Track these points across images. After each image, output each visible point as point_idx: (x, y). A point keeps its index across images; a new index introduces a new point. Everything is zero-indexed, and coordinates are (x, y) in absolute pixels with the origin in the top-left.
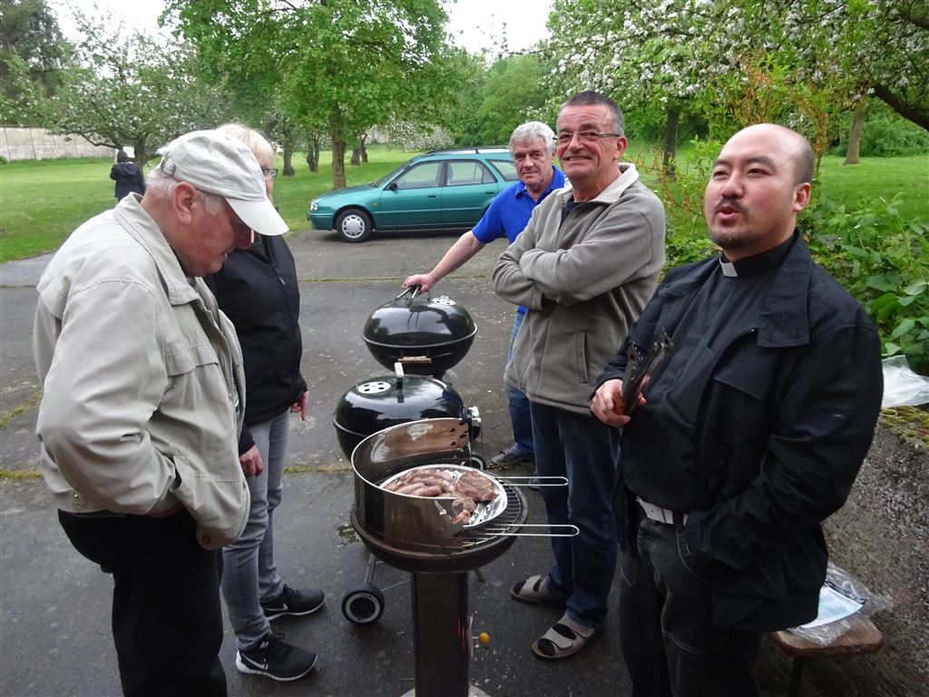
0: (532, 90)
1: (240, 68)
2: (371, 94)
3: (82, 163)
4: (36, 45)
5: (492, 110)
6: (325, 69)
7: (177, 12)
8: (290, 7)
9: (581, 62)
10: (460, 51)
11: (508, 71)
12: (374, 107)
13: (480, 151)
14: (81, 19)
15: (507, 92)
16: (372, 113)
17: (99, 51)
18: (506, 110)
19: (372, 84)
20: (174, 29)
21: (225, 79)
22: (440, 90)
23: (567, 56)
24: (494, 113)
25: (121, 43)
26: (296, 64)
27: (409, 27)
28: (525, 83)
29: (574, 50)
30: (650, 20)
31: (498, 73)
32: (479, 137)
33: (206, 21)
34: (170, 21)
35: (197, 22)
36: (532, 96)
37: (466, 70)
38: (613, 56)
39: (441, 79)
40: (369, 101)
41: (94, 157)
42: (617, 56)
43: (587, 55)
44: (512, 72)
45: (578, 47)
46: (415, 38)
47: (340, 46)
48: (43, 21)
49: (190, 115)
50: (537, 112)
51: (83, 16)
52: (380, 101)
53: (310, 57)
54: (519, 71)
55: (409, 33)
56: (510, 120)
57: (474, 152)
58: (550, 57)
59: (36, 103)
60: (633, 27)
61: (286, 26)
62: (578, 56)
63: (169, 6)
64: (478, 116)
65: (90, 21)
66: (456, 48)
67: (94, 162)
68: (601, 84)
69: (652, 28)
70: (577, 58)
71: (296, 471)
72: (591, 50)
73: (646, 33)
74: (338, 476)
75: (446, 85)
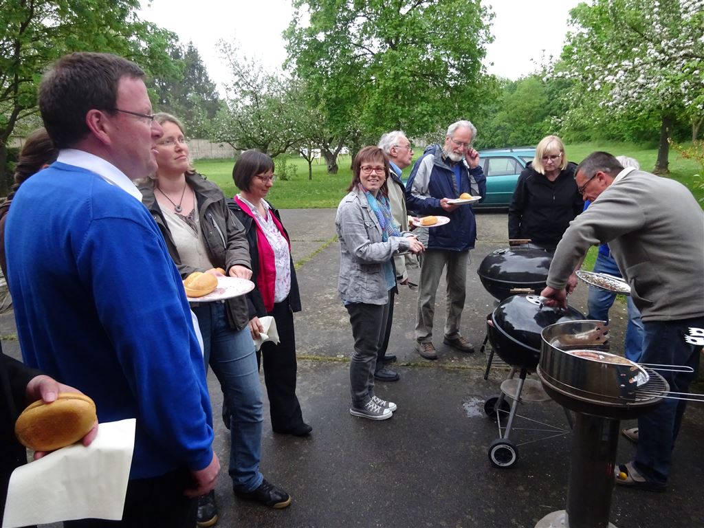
0: (536, 105)
1: (335, 96)
2: (426, 110)
3: (215, 162)
4: (192, 85)
5: (503, 121)
6: (394, 94)
7: (295, 60)
8: (368, 52)
9: (614, 82)
10: (491, 77)
11: (517, 91)
12: (428, 120)
13: (513, 150)
14: (236, 67)
15: (516, 107)
16: (426, 125)
17: (245, 88)
18: (515, 121)
20: (292, 71)
21: (323, 102)
22: (476, 105)
23: (601, 77)
24: (505, 123)
25: (259, 82)
26: (373, 91)
27: (452, 62)
28: (530, 100)
29: (606, 73)
30: (670, 48)
31: (509, 94)
32: (492, 141)
33: (313, 64)
34: (290, 66)
35: (308, 66)
36: (536, 109)
37: (495, 91)
38: (639, 76)
39: (477, 99)
40: (424, 115)
41: (222, 158)
42: (642, 76)
43: (618, 75)
44: (520, 92)
45: (610, 71)
46: (457, 69)
47: (406, 77)
48: (197, 68)
49: (299, 128)
50: (560, 120)
51: (238, 65)
52: (431, 116)
53: (385, 86)
54: (526, 91)
55: (453, 66)
56: (517, 129)
57: (509, 151)
58: (587, 78)
59: (203, 122)
60: (657, 54)
61: (366, 66)
62: (610, 77)
63: (290, 56)
64: (491, 126)
65: (242, 68)
66: (488, 76)
67: (222, 162)
68: (627, 97)
69: (672, 54)
70: (610, 79)
71: (423, 366)
72: (621, 72)
73: (667, 58)
74: (454, 371)
75: (480, 102)
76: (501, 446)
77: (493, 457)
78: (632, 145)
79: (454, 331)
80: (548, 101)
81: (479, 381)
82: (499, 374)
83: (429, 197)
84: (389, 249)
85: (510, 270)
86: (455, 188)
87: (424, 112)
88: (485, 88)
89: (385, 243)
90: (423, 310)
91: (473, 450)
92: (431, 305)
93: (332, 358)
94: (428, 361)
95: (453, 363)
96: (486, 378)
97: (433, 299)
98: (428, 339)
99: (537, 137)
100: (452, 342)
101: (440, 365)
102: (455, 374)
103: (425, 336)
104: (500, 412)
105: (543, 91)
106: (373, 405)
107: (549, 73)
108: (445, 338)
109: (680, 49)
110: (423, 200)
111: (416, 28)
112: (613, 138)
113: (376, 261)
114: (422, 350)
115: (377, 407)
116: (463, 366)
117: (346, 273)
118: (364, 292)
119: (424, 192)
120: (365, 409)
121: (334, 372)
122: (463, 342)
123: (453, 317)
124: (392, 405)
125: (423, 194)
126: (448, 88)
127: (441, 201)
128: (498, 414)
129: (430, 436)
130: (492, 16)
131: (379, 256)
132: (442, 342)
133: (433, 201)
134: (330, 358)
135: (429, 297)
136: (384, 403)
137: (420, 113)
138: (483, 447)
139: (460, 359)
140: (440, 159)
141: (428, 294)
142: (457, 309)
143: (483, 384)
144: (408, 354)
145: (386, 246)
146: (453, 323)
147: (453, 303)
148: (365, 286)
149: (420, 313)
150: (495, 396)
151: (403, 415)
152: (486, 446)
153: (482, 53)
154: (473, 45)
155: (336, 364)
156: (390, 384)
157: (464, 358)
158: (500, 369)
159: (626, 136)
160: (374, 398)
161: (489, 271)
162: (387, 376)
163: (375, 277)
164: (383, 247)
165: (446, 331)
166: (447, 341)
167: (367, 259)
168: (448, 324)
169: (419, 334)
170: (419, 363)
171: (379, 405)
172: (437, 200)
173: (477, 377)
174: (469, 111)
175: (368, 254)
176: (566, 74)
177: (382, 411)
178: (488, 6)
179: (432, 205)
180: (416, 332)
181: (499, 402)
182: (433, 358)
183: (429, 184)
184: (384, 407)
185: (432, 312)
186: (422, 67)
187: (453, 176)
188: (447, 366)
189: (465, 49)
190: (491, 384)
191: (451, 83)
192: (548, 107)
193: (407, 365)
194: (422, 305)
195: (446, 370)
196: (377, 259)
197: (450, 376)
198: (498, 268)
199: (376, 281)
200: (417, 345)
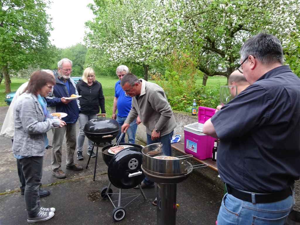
9: (114, 51)
12: (24, 63)
16: (23, 65)
19: (23, 55)
22: (48, 57)
29: (111, 47)
30: (131, 40)
37: (56, 52)
40: (22, 61)
46: (36, 40)
47: (10, 41)
52: (26, 61)
58: (104, 48)
66: (52, 45)
68: (118, 57)
69: (132, 42)
70: (112, 49)
71: (60, 183)
72: (116, 47)
73: (131, 44)
74: (78, 181)
75: (50, 56)
76: (118, 211)
77: (115, 217)
78: (110, 77)
79: (72, 161)
80: (76, 59)
81: (91, 183)
82: (99, 177)
83: (54, 97)
84: (48, 125)
85: (99, 128)
86: (67, 93)
87: (22, 59)
88: (52, 50)
89: (45, 122)
90: (56, 154)
91: (103, 217)
92: (60, 150)
93: (3, 193)
94: (62, 180)
95: (75, 178)
96: (94, 181)
97: (61, 148)
98: (59, 169)
99: (73, 74)
100: (71, 167)
101: (69, 180)
102: (78, 183)
103: (58, 167)
104: (109, 194)
105: (73, 55)
106: (42, 213)
107: (88, 44)
108: (67, 166)
109: (134, 41)
110: (51, 99)
111: (13, 18)
112: (103, 75)
113: (40, 133)
114: (57, 175)
115: (45, 213)
116: (81, 178)
117: (20, 139)
118: (33, 149)
119: (51, 95)
120: (37, 217)
121: (7, 201)
122: (77, 166)
123: (71, 155)
124: (53, 209)
125: (51, 97)
126: (32, 48)
127: (61, 99)
128: (108, 196)
129: (79, 218)
130: (51, 19)
131: (42, 130)
132: (65, 168)
133: (57, 99)
134: (2, 193)
135: (59, 147)
136: (48, 209)
137: (20, 59)
138: (107, 214)
139: (78, 174)
140: (57, 79)
141: (58, 146)
142: (72, 151)
143: (93, 183)
144: (49, 179)
145: (46, 124)
146: (72, 158)
147: (70, 148)
148: (34, 146)
149: (54, 156)
150: (105, 188)
151: (60, 212)
152: (108, 213)
153: (49, 34)
154: (44, 30)
155: (7, 196)
156: (46, 198)
157: (80, 174)
158: (98, 175)
159: (108, 74)
160: (41, 208)
161: (89, 130)
162: (43, 194)
163: (39, 141)
164: (44, 125)
165: (67, 162)
166: (68, 168)
167: (35, 132)
168: (68, 159)
169: (54, 167)
170: (58, 182)
171: (45, 211)
172: (59, 99)
173: (90, 181)
174: (45, 60)
175: (36, 129)
176: (96, 46)
177: (48, 214)
178: (49, 15)
179: (57, 101)
180: (52, 166)
181: (107, 190)
182: (64, 178)
183: (53, 91)
184: (48, 212)
185: (61, 154)
186: (17, 37)
187: (65, 87)
188: (73, 180)
189: (41, 31)
190: (97, 183)
191: (34, 46)
192: (76, 61)
193: (52, 185)
194: (55, 151)
195: (73, 182)
196: (41, 132)
197: (76, 184)
198: (93, 128)
199: (39, 143)
200: (53, 173)
